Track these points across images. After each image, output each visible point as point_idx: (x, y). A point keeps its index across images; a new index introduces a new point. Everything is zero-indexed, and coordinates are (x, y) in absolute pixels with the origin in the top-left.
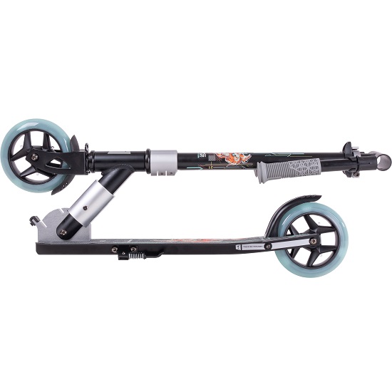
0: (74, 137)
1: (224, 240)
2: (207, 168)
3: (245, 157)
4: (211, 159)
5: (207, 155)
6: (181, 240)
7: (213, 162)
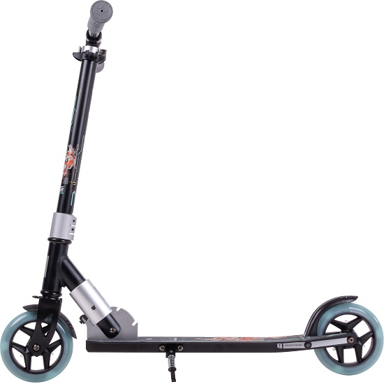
0: (25, 308)
1: (266, 339)
2: (74, 188)
3: (70, 151)
4: (66, 182)
5: (62, 185)
6: (223, 339)
7: (70, 180)
